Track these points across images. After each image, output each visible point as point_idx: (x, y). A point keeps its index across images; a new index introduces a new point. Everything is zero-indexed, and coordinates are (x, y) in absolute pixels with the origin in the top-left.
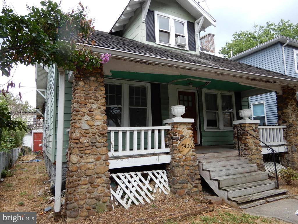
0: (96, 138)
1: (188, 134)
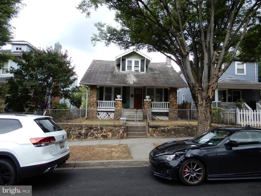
0: (94, 103)
1: (120, 103)
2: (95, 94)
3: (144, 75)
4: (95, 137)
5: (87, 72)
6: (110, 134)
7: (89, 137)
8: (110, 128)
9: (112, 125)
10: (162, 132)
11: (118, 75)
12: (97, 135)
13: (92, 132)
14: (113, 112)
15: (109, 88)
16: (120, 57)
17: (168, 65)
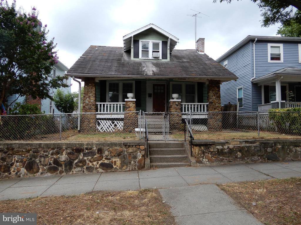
0: (91, 106)
1: (133, 105)
2: (92, 92)
3: (167, 63)
4: (87, 168)
5: (79, 59)
6: (118, 161)
7: (75, 168)
8: (117, 149)
9: (121, 143)
10: (219, 155)
11: (128, 63)
12: (91, 164)
13: (81, 158)
14: (122, 120)
15: (115, 83)
16: (131, 37)
17: (201, 52)
